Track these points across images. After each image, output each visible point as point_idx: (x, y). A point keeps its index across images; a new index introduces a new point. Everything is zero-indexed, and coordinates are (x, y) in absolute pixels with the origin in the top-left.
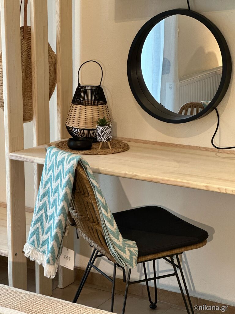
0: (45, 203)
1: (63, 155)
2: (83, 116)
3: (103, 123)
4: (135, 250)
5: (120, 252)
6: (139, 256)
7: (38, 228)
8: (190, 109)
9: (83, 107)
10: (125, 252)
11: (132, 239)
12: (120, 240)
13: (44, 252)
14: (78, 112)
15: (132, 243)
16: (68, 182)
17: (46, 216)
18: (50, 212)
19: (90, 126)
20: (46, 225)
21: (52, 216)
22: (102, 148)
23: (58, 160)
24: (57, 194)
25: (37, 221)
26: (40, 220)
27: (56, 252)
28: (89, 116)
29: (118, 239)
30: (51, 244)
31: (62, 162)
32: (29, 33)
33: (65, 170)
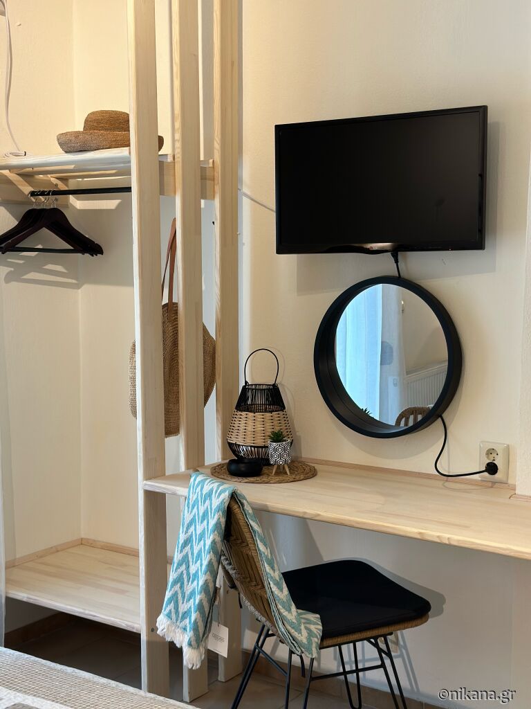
0: (186, 556)
1: (211, 485)
2: (250, 428)
3: (277, 437)
4: (317, 628)
5: (292, 631)
6: (323, 639)
7: (176, 593)
9: (251, 414)
10: (300, 632)
11: (314, 612)
12: (291, 613)
13: (185, 629)
14: (243, 422)
15: (314, 617)
16: (217, 525)
17: (188, 574)
18: (193, 569)
19: (260, 442)
20: (189, 588)
21: (196, 574)
22: (277, 473)
23: (204, 493)
24: (202, 542)
25: (175, 582)
26: (179, 580)
27: (201, 630)
28: (259, 427)
29: (289, 611)
30: (194, 616)
31: (209, 495)
32: (176, 312)
33: (214, 506)
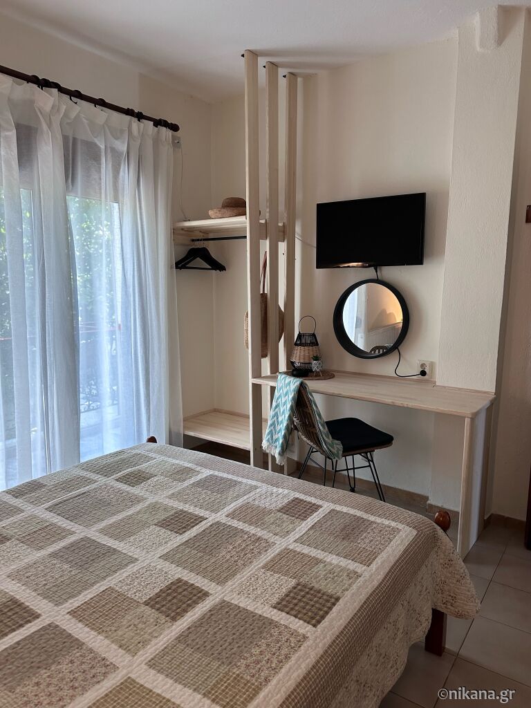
0: (277, 412)
1: (289, 379)
2: (302, 354)
3: (316, 358)
4: (341, 447)
5: (330, 448)
6: (343, 452)
7: (272, 430)
8: (377, 351)
9: (302, 348)
10: (333, 448)
11: (338, 440)
12: (329, 440)
13: (276, 447)
14: (298, 352)
15: (338, 442)
16: (293, 398)
17: (278, 421)
18: (280, 419)
19: (307, 361)
20: (278, 428)
21: (282, 422)
22: (316, 376)
23: (286, 382)
24: (285, 407)
25: (271, 425)
26: (273, 424)
27: (285, 447)
28: (307, 354)
29: (328, 438)
30: (281, 441)
31: (289, 383)
32: (266, 298)
33: (292, 389)
